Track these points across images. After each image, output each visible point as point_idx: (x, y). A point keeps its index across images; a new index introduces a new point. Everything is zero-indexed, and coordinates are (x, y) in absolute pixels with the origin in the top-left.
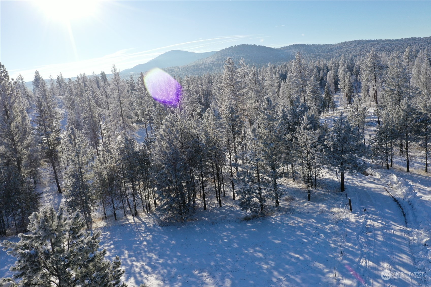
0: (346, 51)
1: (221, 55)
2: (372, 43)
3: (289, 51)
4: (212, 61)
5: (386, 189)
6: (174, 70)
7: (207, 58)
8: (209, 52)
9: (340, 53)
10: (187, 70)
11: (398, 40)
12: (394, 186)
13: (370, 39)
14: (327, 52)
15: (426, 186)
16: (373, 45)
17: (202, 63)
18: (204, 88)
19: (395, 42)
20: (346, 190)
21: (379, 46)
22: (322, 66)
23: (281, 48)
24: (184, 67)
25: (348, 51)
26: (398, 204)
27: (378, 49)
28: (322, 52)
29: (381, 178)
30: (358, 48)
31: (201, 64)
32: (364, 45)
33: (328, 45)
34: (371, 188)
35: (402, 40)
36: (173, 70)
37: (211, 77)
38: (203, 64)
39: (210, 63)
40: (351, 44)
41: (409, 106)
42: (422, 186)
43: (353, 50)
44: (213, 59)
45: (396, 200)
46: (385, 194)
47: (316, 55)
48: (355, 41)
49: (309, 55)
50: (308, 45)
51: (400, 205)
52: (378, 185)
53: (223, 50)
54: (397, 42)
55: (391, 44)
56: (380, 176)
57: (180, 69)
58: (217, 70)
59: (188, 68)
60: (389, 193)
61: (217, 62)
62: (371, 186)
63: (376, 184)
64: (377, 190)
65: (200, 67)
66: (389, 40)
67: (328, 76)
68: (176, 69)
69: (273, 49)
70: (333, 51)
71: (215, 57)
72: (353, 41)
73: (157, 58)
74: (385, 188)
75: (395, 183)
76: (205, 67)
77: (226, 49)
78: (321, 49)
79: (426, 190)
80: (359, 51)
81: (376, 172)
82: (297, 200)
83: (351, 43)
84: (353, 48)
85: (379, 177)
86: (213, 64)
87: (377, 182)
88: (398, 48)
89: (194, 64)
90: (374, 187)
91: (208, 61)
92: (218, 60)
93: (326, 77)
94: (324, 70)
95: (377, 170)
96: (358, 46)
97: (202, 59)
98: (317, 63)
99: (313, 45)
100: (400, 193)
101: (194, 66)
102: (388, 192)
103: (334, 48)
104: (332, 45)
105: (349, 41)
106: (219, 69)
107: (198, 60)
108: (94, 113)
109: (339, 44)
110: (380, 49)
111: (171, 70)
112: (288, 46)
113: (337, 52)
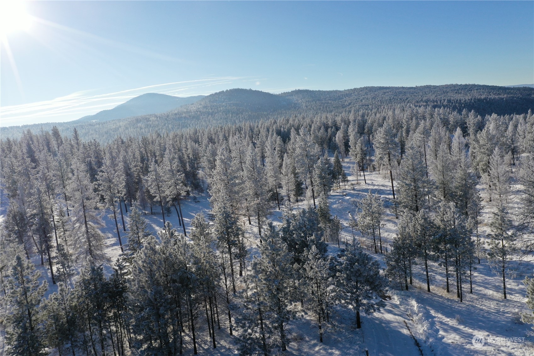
0: (357, 99)
1: (210, 101)
2: (385, 91)
3: (291, 98)
4: (199, 109)
5: (406, 323)
6: (151, 119)
7: (192, 104)
8: (194, 97)
9: (349, 101)
10: (166, 119)
11: (412, 88)
12: (415, 318)
13: (382, 86)
14: (335, 100)
15: (448, 317)
16: (385, 93)
17: (185, 110)
18: (190, 151)
19: (409, 90)
20: (362, 325)
21: (392, 94)
22: (330, 123)
23: (282, 94)
24: (163, 115)
25: (359, 99)
26: (420, 349)
27: (392, 98)
28: (329, 100)
29: (400, 305)
30: (369, 96)
31: (184, 112)
32: (376, 93)
33: (336, 92)
34: (389, 322)
35: (417, 88)
36: (149, 118)
37: (198, 134)
38: (187, 112)
39: (196, 111)
40: (361, 91)
41: (425, 219)
42: (444, 317)
43: (364, 99)
44: (200, 106)
45: (417, 343)
46: (405, 331)
47: (322, 103)
48: (366, 88)
49: (314, 102)
50: (313, 91)
51: (421, 351)
52: (397, 317)
53: (212, 95)
54: (412, 90)
55: (405, 92)
56: (399, 301)
57: (157, 118)
58: (205, 120)
59: (168, 116)
60: (409, 330)
61: (204, 110)
62: (389, 319)
63: (395, 314)
64: (396, 324)
65: (184, 115)
66: (403, 88)
67: (337, 136)
68: (153, 118)
69: (272, 94)
70: (342, 99)
71: (202, 103)
72: (363, 88)
73: (127, 102)
74: (405, 321)
75: (415, 313)
76: (190, 116)
77: (216, 94)
78: (328, 96)
79: (447, 325)
80: (370, 99)
81: (394, 294)
82: (307, 339)
83: (362, 89)
84: (364, 95)
85: (398, 303)
86: (200, 112)
87: (396, 311)
88: (413, 96)
89: (176, 112)
90: (393, 320)
91: (193, 108)
92: (205, 107)
93: (335, 138)
94: (332, 127)
95: (396, 291)
96: (369, 94)
97: (186, 105)
98: (324, 120)
99: (319, 91)
100: (421, 331)
101: (176, 114)
102: (408, 328)
103: (343, 95)
104: (340, 91)
105: (359, 87)
106: (207, 118)
107: (181, 106)
108: (45, 208)
109: (348, 90)
110: (393, 98)
111: (146, 119)
112: (290, 91)
113: (346, 100)
